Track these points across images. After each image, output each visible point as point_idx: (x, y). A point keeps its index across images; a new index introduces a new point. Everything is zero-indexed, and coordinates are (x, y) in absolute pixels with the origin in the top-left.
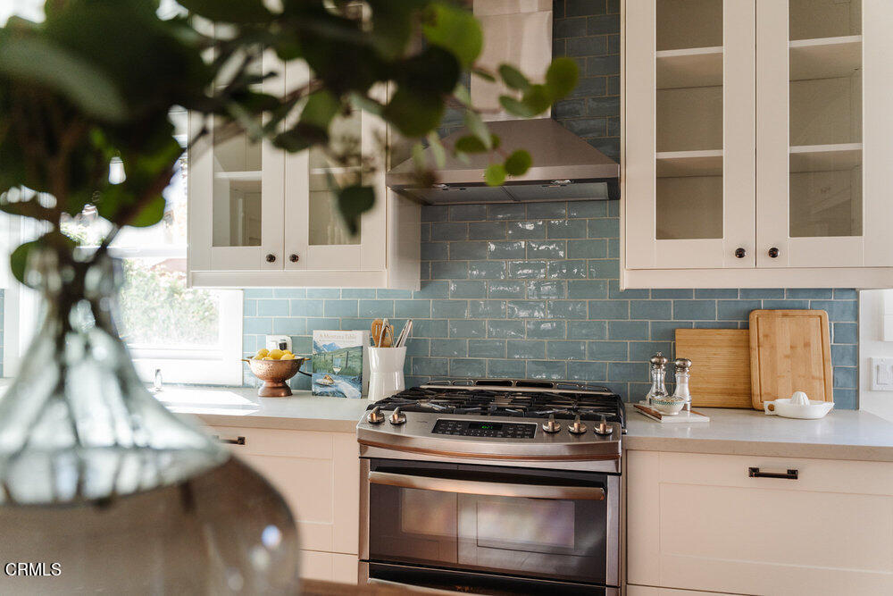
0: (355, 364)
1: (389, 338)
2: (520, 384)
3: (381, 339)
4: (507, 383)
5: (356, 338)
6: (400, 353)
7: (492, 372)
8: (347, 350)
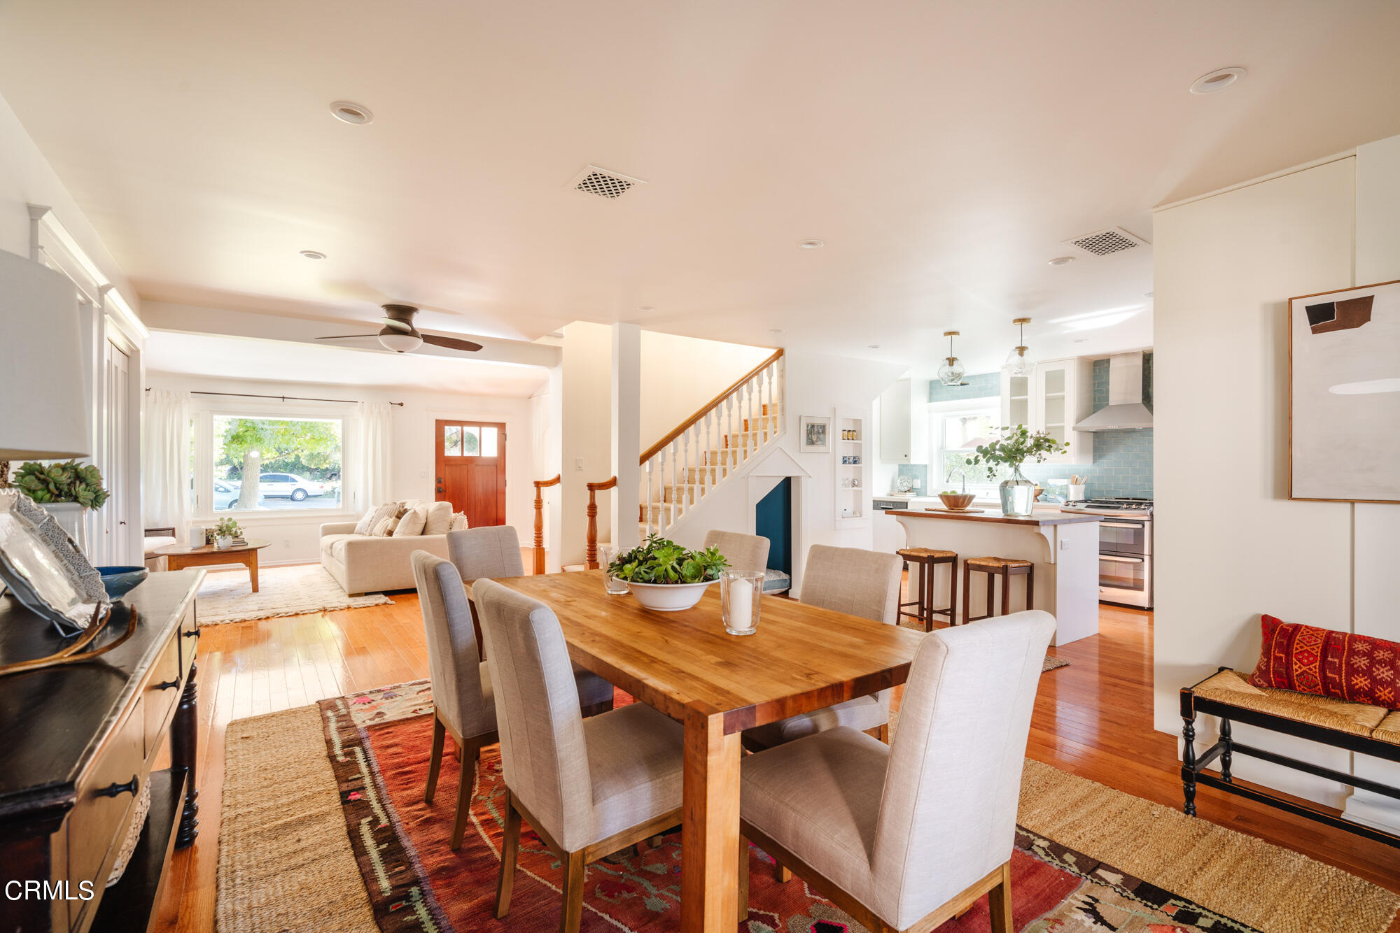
0: (1065, 492)
1: (1078, 482)
2: (1133, 499)
3: (1076, 482)
4: (1129, 499)
5: (1064, 482)
6: (1082, 487)
7: (1123, 494)
8: (1062, 486)
